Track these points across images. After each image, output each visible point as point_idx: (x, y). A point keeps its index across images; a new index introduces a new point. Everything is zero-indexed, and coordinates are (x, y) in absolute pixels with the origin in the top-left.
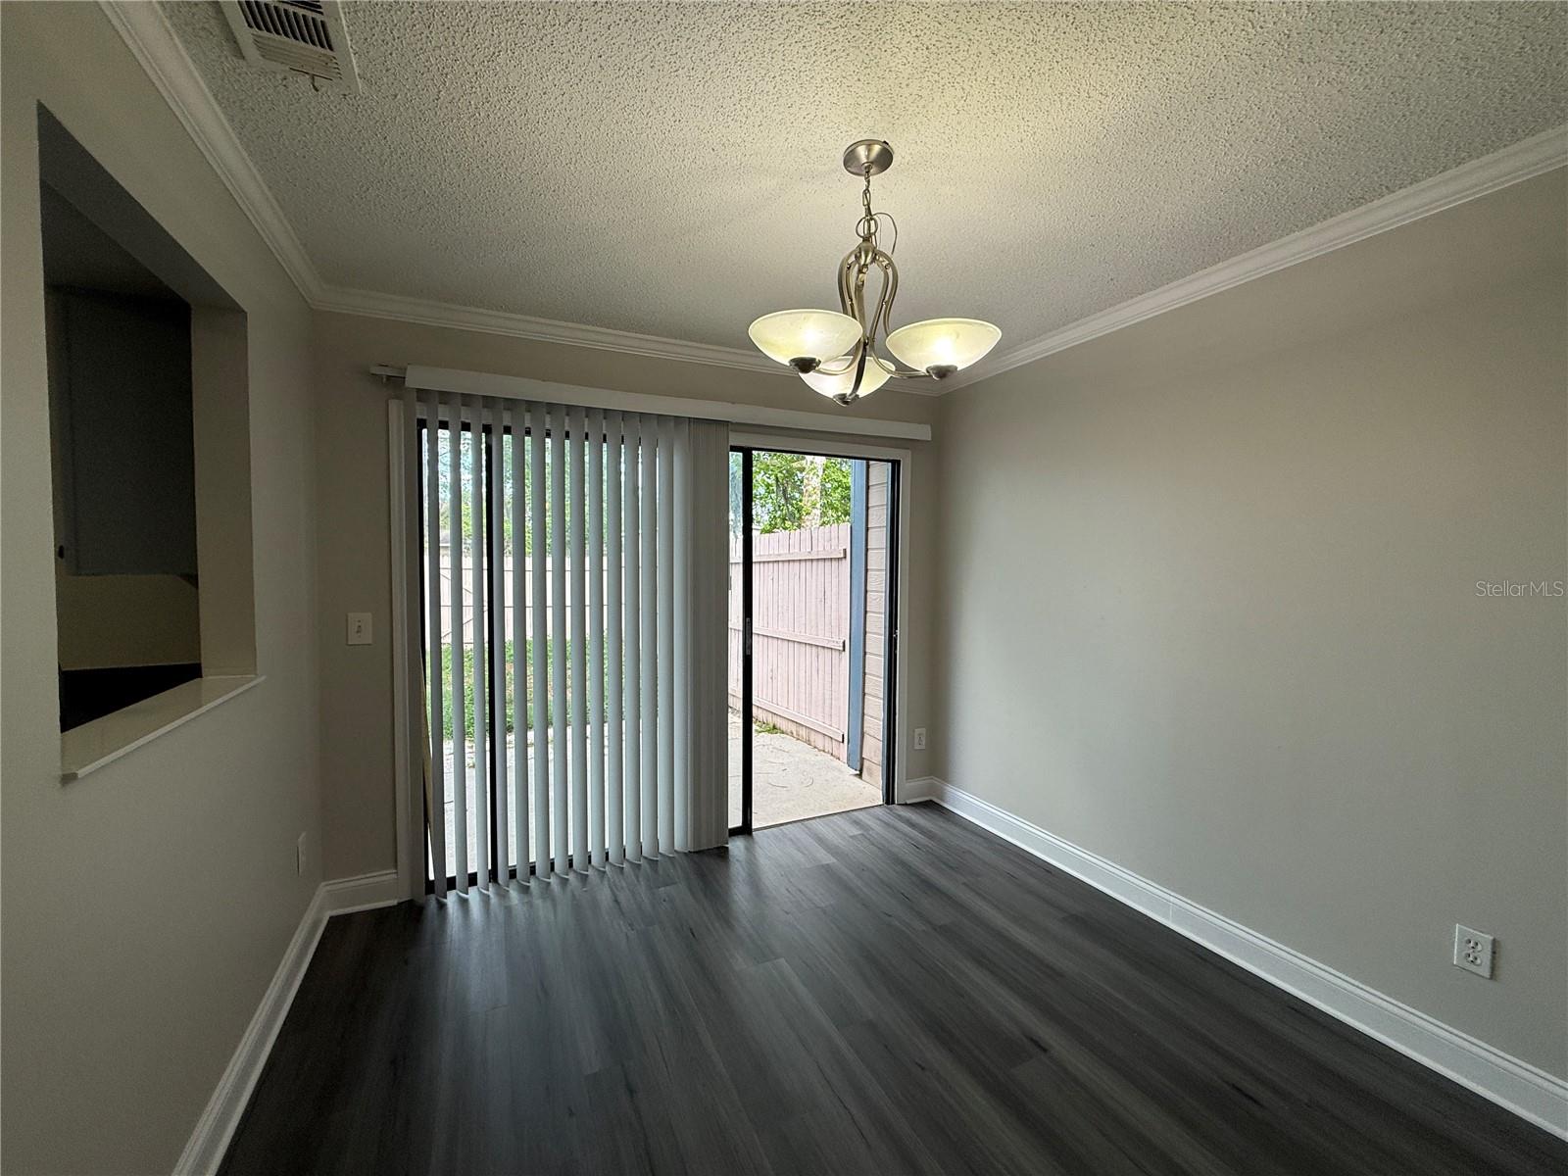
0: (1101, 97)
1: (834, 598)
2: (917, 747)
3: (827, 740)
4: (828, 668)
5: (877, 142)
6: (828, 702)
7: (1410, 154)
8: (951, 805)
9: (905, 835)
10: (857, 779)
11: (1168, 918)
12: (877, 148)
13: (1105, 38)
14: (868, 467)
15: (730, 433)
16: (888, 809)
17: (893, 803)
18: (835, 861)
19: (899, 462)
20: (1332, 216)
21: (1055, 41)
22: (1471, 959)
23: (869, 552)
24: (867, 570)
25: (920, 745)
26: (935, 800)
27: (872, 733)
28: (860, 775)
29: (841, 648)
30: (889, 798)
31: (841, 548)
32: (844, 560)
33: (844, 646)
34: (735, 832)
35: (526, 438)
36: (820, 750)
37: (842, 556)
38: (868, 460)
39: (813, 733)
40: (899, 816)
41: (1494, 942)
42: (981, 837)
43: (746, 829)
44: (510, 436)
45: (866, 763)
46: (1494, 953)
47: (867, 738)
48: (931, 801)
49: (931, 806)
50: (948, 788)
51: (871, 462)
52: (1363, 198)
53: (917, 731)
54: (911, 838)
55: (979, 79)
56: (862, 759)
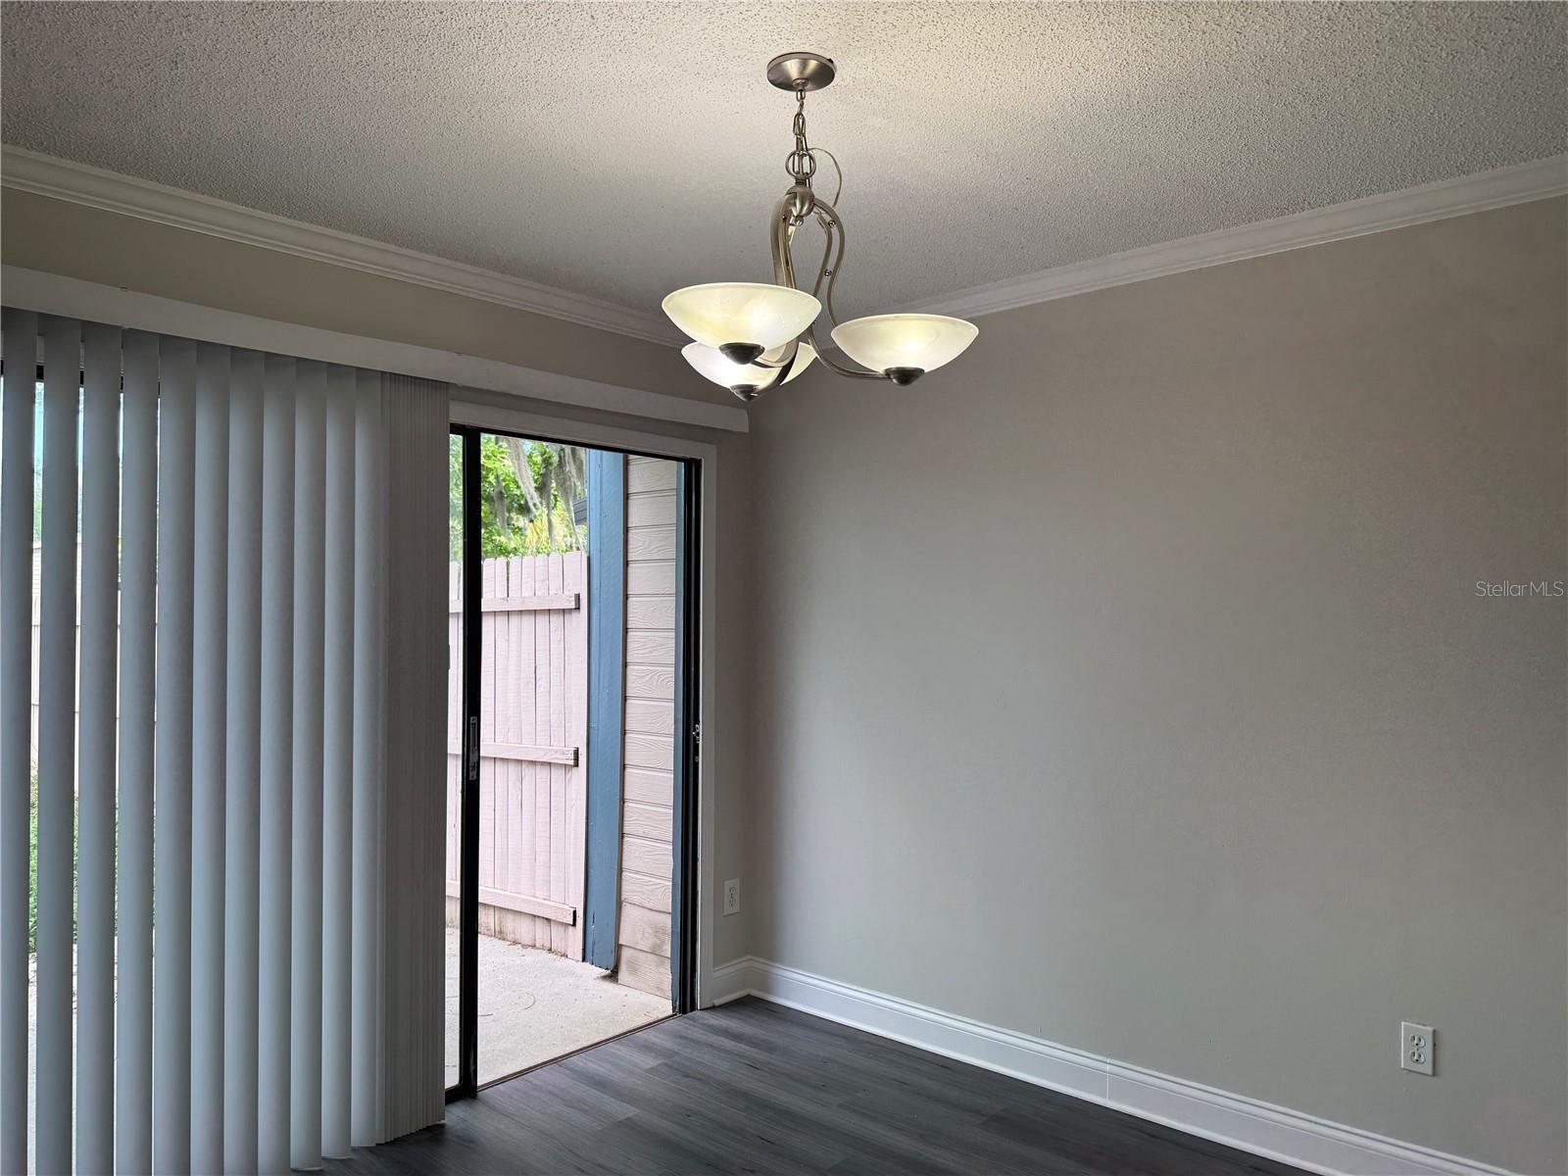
0: (1082, 70)
1: (556, 677)
2: (728, 910)
3: (540, 924)
4: (542, 800)
5: (815, 56)
6: (541, 858)
7: (1334, 179)
8: (787, 998)
9: (730, 1052)
10: (609, 986)
11: (1105, 1097)
12: (813, 64)
13: (1106, 21)
14: (626, 463)
15: (451, 401)
16: (688, 1018)
17: (693, 1008)
18: (638, 1111)
19: (698, 463)
20: (1256, 220)
21: (1057, 12)
22: (1416, 1058)
23: (630, 600)
24: (626, 630)
25: (732, 907)
26: (755, 993)
27: (636, 899)
28: (613, 976)
29: (572, 762)
30: (685, 1000)
31: (571, 592)
32: (575, 615)
33: (576, 759)
34: (454, 1096)
35: (37, 384)
36: (525, 946)
37: (573, 605)
38: (627, 452)
39: (510, 917)
40: (710, 1026)
41: (1434, 1031)
42: (839, 1036)
43: (468, 1089)
44: (43, 384)
45: (626, 954)
46: (1435, 1045)
47: (627, 910)
48: (749, 996)
49: (753, 1005)
50: (776, 971)
51: (631, 457)
52: (1287, 209)
53: (728, 884)
54: (742, 1057)
55: (966, 25)
56: (619, 947)
